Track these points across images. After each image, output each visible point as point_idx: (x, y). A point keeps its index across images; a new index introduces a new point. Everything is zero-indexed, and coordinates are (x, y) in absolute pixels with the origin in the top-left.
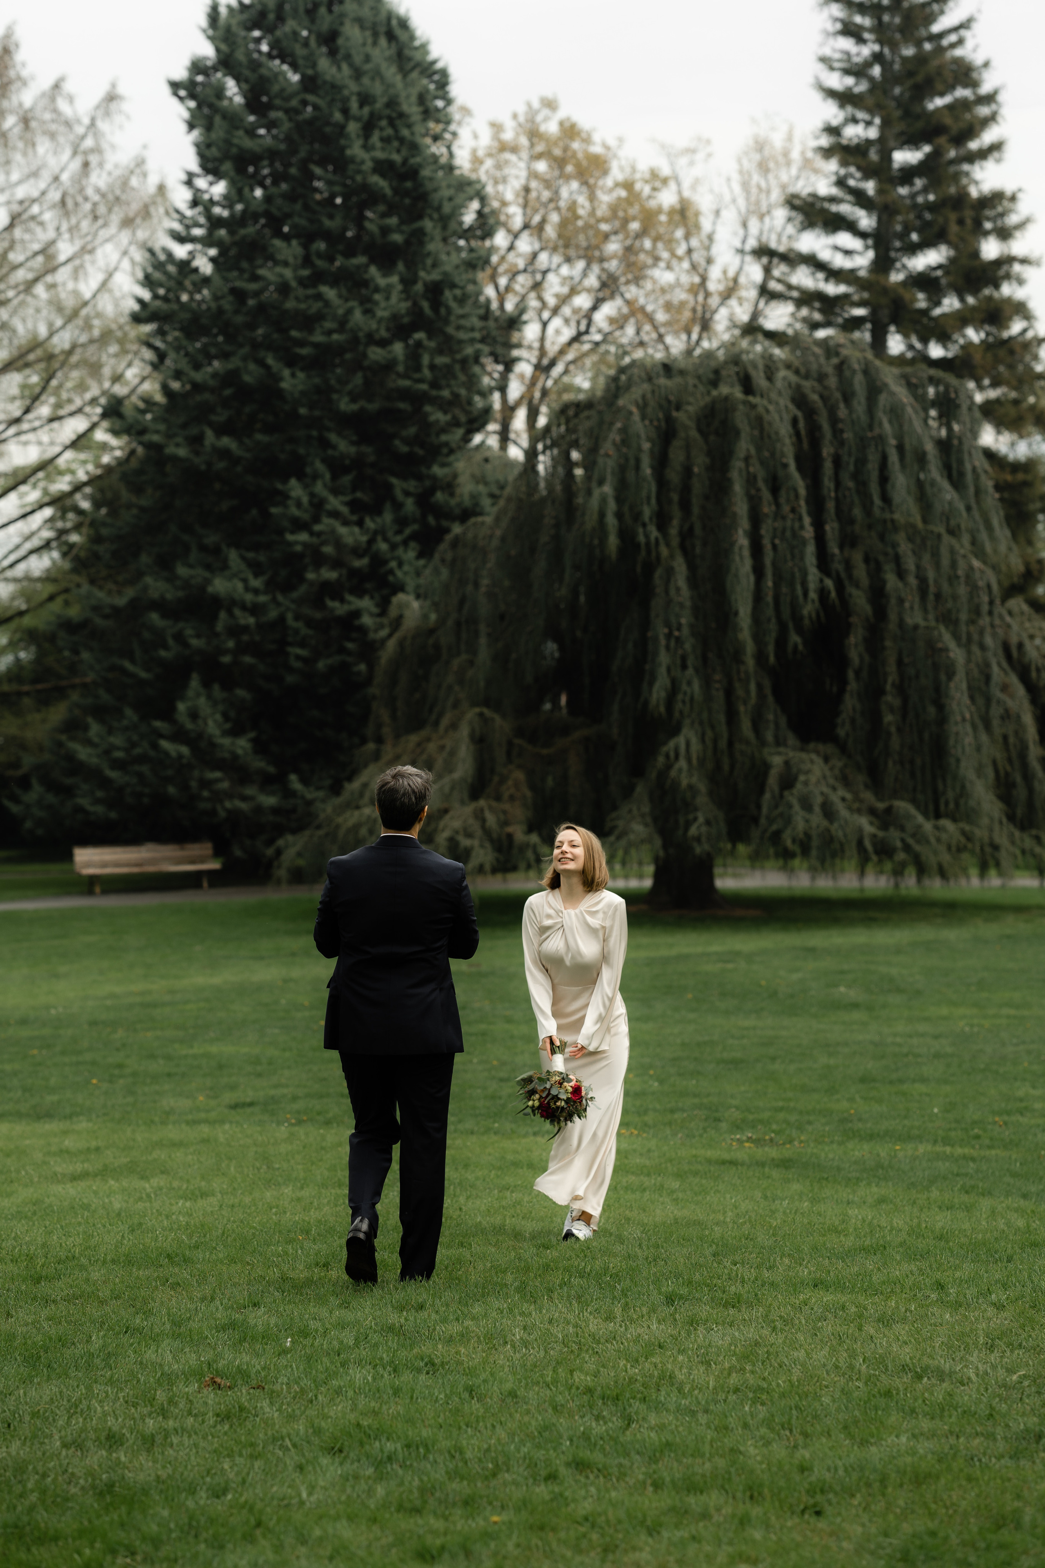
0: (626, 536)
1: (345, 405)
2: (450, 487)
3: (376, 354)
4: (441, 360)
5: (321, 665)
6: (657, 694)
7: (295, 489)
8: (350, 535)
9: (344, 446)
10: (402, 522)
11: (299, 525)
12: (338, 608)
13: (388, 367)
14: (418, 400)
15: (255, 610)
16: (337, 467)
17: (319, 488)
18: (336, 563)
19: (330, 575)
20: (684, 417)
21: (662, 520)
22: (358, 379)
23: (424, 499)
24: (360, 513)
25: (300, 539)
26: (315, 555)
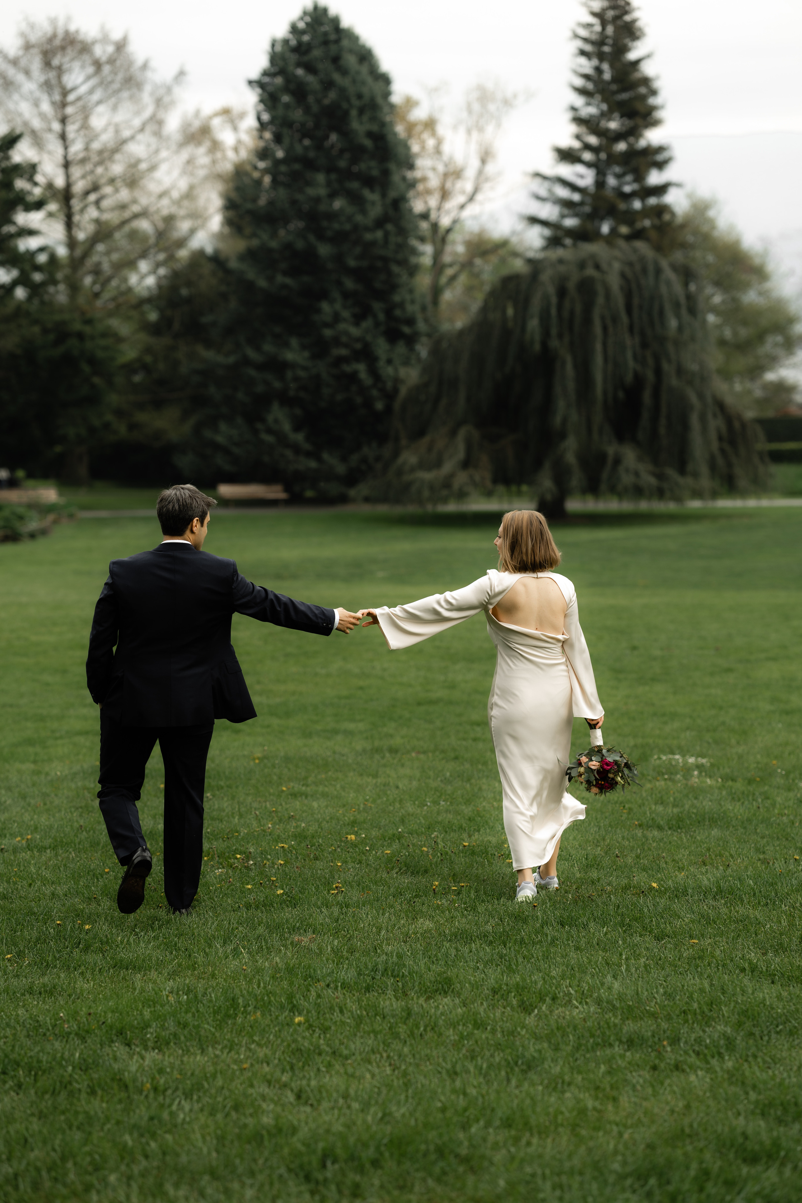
0: (544, 345)
1: (352, 263)
2: (401, 305)
3: (368, 236)
4: (399, 240)
5: (339, 397)
7: (325, 306)
8: (355, 331)
9: (349, 284)
10: (377, 324)
11: (327, 325)
12: (348, 368)
13: (373, 244)
14: (385, 260)
15: (305, 368)
16: (346, 295)
17: (338, 306)
18: (346, 346)
19: (343, 352)
20: (571, 285)
21: (560, 336)
22: (358, 250)
23: (389, 313)
24: (358, 319)
25: (328, 333)
26: (336, 341)
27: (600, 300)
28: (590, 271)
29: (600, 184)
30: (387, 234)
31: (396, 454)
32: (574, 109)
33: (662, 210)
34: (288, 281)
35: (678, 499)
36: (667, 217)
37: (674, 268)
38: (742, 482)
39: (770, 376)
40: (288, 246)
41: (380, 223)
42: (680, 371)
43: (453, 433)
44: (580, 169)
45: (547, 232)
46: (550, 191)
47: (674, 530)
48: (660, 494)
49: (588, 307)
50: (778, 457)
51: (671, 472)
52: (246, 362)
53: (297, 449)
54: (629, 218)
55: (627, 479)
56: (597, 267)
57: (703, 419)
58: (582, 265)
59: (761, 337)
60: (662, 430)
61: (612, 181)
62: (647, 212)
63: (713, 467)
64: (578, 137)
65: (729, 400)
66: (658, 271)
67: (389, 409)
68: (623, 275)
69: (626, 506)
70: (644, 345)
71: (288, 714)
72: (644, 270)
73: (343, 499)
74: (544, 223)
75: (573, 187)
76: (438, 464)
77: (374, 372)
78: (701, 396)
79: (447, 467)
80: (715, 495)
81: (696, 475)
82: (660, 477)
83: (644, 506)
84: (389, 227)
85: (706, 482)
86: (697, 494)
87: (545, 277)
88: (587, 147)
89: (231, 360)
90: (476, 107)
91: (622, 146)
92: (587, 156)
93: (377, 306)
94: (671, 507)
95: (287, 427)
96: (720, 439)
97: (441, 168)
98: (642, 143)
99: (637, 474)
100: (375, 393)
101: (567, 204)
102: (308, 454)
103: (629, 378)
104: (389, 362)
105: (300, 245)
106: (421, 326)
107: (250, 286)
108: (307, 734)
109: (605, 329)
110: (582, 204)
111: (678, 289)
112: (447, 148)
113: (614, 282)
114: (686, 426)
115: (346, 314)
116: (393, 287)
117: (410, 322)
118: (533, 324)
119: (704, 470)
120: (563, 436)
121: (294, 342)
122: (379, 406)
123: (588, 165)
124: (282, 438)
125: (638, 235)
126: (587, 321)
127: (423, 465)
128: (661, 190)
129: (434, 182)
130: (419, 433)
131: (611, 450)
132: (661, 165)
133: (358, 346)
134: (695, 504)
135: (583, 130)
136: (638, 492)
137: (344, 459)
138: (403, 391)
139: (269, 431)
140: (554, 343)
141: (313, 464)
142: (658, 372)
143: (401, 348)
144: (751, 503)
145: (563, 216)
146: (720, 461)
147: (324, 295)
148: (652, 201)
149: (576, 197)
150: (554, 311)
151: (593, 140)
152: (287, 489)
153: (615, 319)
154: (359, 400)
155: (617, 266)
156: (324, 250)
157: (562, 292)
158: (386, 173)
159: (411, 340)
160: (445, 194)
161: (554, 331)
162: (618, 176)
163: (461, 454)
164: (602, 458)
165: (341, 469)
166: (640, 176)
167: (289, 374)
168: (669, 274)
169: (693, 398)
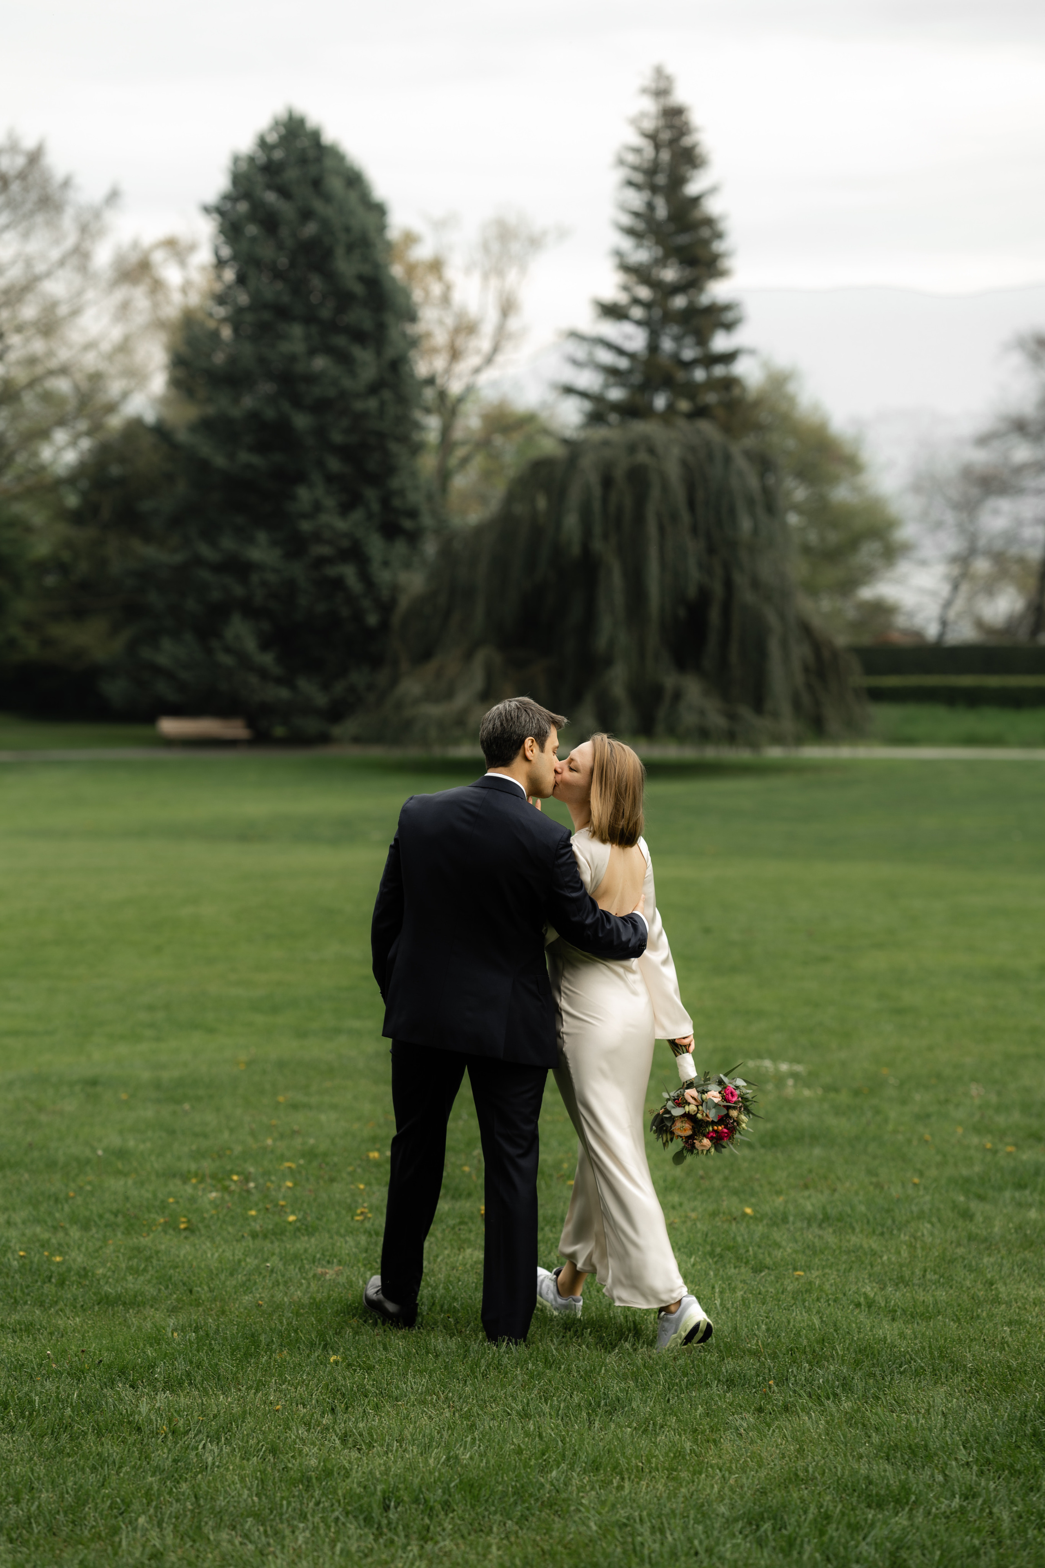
0: (585, 547)
1: (337, 438)
2: (401, 493)
3: (359, 405)
4: (399, 411)
5: (320, 608)
6: (601, 642)
7: (302, 492)
8: (341, 525)
9: (334, 464)
10: (370, 516)
11: (305, 516)
12: (332, 571)
13: (365, 414)
14: (381, 436)
15: (275, 571)
16: (330, 479)
17: (319, 492)
18: (329, 543)
19: (325, 550)
20: (619, 473)
21: (606, 537)
22: (345, 422)
23: (385, 502)
24: (345, 509)
25: (306, 526)
26: (317, 537)
27: (655, 493)
28: (642, 457)
29: (653, 347)
30: (382, 404)
31: (394, 681)
32: (619, 254)
33: (730, 383)
34: (255, 460)
35: (754, 745)
36: (736, 392)
37: (749, 455)
38: (833, 725)
39: (866, 593)
40: (254, 416)
41: (374, 389)
42: (756, 584)
43: (468, 656)
44: (628, 328)
45: (587, 405)
46: (590, 354)
47: (747, 784)
48: (731, 738)
49: (640, 500)
50: (877, 695)
51: (745, 712)
52: (198, 561)
53: (264, 674)
54: (690, 390)
55: (689, 719)
56: (651, 451)
57: (784, 644)
58: (632, 448)
59: (854, 543)
60: (734, 657)
61: (667, 345)
62: (713, 384)
63: (797, 705)
64: (626, 288)
65: (817, 622)
66: (728, 459)
67: (384, 625)
68: (684, 463)
69: (687, 753)
70: (711, 550)
71: (275, 1009)
72: (710, 457)
73: (323, 739)
74: (583, 395)
75: (620, 351)
76: (449, 695)
77: (365, 577)
78: (782, 616)
79: (461, 700)
80: (799, 741)
81: (776, 715)
82: (732, 717)
83: (711, 753)
84: (387, 394)
85: (788, 724)
86: (778, 739)
87: (587, 462)
88: (636, 301)
89: (178, 558)
90: (495, 247)
91: (679, 302)
92: (637, 312)
93: (371, 494)
94: (744, 755)
95: (250, 644)
96: (806, 670)
97: (450, 321)
98: (705, 300)
99: (702, 713)
100: (366, 603)
101: (612, 372)
102: (279, 681)
103: (692, 592)
104: (386, 564)
105: (270, 414)
106: (427, 520)
107: (204, 466)
108: (301, 1034)
109: (662, 529)
110: (630, 371)
111: (753, 482)
112: (457, 297)
113: (673, 471)
114: (762, 652)
115: (330, 502)
116: (389, 469)
117: (413, 514)
118: (571, 521)
119: (786, 708)
120: (608, 662)
121: (262, 536)
122: (372, 620)
123: (639, 323)
124: (244, 660)
125: (700, 412)
126: (639, 518)
127: (430, 697)
128: (729, 358)
129: (440, 338)
130: (425, 655)
131: (670, 680)
132: (729, 326)
133: (345, 543)
134: (774, 753)
135: (631, 280)
136: (704, 735)
137: (326, 687)
138: (404, 602)
139: (228, 650)
140: (598, 545)
141: (284, 693)
142: (729, 585)
143: (400, 547)
144: (845, 752)
145: (606, 386)
146: (806, 699)
147: (300, 478)
148: (719, 371)
149: (623, 363)
150: (597, 506)
151: (644, 293)
152: (251, 724)
153: (674, 517)
154: (345, 612)
155: (676, 451)
156: (302, 421)
157: (607, 482)
158: (381, 327)
159: (413, 538)
160: (455, 354)
161: (598, 530)
162: (677, 339)
163: (478, 682)
164: (657, 692)
165: (321, 699)
166: (702, 339)
167: (255, 578)
168: (741, 462)
169: (772, 618)
